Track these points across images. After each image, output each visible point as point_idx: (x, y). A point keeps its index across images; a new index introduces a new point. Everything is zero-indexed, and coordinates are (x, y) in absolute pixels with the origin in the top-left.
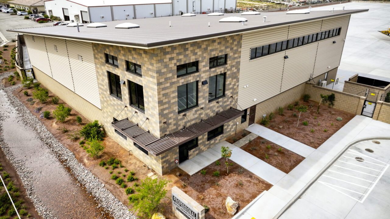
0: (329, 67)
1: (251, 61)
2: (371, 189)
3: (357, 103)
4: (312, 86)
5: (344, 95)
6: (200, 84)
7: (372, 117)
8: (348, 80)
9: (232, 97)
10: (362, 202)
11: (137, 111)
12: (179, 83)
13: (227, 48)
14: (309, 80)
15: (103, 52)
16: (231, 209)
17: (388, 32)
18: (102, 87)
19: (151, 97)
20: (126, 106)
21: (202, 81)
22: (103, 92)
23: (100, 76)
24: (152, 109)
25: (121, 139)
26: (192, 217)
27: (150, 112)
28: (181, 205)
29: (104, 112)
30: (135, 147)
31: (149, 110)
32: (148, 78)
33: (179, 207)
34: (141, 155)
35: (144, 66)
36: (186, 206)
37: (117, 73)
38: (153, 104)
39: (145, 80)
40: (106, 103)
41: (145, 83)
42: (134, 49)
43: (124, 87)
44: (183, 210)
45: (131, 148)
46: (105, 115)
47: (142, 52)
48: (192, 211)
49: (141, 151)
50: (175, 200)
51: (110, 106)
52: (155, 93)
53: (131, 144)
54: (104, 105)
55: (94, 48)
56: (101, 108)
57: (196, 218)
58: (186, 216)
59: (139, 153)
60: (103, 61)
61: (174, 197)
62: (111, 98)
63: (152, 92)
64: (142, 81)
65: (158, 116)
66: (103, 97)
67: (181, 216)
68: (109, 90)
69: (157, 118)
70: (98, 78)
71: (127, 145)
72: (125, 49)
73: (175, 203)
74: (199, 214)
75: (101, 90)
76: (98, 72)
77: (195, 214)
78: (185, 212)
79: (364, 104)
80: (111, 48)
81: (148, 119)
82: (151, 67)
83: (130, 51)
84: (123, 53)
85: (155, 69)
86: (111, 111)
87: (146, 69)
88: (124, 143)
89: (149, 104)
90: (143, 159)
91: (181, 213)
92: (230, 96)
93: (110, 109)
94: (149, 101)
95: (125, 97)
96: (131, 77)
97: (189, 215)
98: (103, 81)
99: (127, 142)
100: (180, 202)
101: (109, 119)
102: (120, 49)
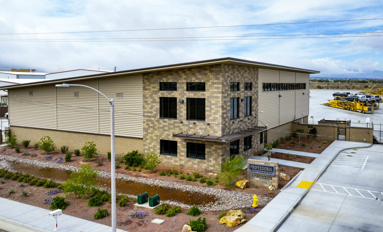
0: (304, 114)
1: (264, 93)
2: (364, 165)
3: (333, 131)
4: (297, 124)
5: (323, 127)
6: (240, 100)
7: (345, 140)
8: (319, 121)
9: (255, 117)
10: (363, 168)
11: (195, 122)
12: (231, 95)
13: (252, 78)
14: (294, 121)
15: (159, 81)
16: (286, 177)
17: (328, 104)
18: (150, 114)
19: (214, 104)
20: (182, 122)
21: (242, 98)
22: (149, 119)
23: (149, 104)
24: (215, 114)
25: (168, 158)
26: (269, 172)
27: (212, 118)
28: (258, 169)
29: (147, 139)
30: (187, 159)
31: (211, 116)
32: (212, 91)
33: (256, 171)
34: (195, 164)
35: (209, 82)
36: (263, 166)
37: (175, 96)
38: (216, 109)
39: (209, 92)
40: (152, 129)
41: (208, 95)
42: (198, 72)
43: (181, 106)
44: (260, 172)
45: (183, 162)
46: (148, 141)
47: (207, 72)
48: (269, 167)
49: (196, 159)
50: (252, 168)
51: (157, 130)
52: (219, 100)
53: (182, 158)
54: (149, 131)
55: (145, 81)
56: (142, 137)
57: (273, 172)
58: (262, 177)
59: (192, 163)
60: (156, 90)
61: (251, 165)
62: (161, 121)
63: (216, 99)
64: (204, 95)
65: (221, 118)
66: (148, 125)
67: (257, 181)
68: (159, 115)
69: (220, 120)
70: (144, 108)
71: (176, 162)
72: (188, 74)
73: (251, 171)
74: (275, 167)
75: (147, 118)
76: (146, 102)
77: (273, 168)
78: (262, 172)
79: (338, 131)
80: (170, 77)
81: (209, 124)
82: (216, 81)
83: (194, 74)
84: (185, 77)
85: (220, 81)
86: (159, 134)
87: (210, 84)
88: (172, 161)
89: (211, 111)
90: (198, 166)
91: (257, 177)
92: (254, 116)
93: (157, 133)
94: (211, 109)
95: (182, 114)
96: (193, 94)
97: (267, 173)
98: (151, 108)
99: (177, 158)
100: (257, 166)
101: (153, 144)
102: (181, 75)
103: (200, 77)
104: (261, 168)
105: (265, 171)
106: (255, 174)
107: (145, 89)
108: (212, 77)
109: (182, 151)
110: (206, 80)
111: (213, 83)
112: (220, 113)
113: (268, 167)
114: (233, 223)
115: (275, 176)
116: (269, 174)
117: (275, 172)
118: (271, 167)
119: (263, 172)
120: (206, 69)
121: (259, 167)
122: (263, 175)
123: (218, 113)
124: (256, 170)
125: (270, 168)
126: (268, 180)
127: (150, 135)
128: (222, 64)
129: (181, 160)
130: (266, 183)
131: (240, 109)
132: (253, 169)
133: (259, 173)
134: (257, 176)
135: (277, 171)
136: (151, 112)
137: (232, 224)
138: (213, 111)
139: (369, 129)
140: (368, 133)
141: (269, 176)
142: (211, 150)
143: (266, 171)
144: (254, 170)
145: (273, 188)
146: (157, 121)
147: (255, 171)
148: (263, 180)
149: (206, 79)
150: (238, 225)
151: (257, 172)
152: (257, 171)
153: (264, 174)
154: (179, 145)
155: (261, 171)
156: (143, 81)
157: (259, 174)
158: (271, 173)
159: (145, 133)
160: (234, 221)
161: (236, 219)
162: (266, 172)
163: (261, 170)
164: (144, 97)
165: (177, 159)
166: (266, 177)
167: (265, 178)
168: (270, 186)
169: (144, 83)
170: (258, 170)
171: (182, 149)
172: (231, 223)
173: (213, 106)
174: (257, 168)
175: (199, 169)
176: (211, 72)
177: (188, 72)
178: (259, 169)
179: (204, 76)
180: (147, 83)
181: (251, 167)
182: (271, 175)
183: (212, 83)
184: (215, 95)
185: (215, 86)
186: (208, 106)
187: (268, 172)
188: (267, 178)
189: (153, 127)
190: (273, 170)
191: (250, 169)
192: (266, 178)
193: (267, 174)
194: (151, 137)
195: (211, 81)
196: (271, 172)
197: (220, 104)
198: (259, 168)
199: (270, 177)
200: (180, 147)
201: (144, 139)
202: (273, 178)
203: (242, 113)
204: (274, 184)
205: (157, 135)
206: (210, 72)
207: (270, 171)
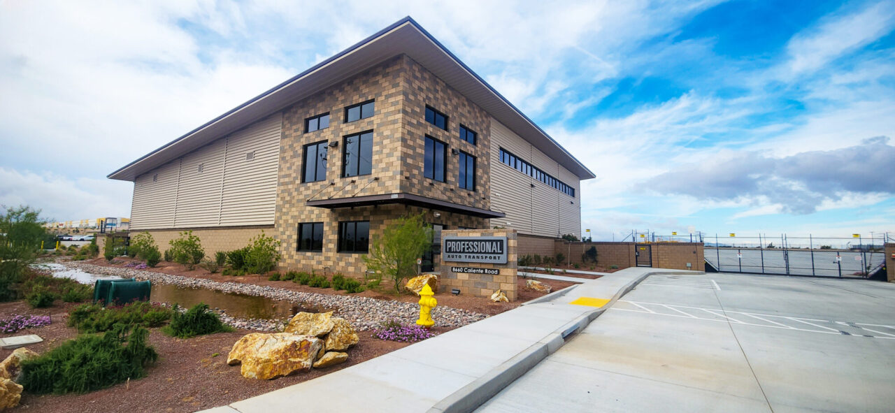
1: (502, 164)
6: (450, 150)
7: (651, 267)
9: (484, 199)
10: (719, 289)
11: (354, 179)
12: (426, 129)
13: (476, 124)
14: (558, 238)
15: (303, 118)
16: (540, 287)
18: (287, 180)
19: (387, 137)
20: (333, 184)
21: (452, 147)
22: (285, 187)
23: (287, 162)
24: (389, 155)
25: (308, 258)
26: (492, 256)
27: (383, 165)
28: (464, 249)
29: (280, 225)
30: (338, 255)
31: (381, 161)
32: (386, 111)
33: (460, 257)
34: (350, 264)
35: (381, 95)
36: (478, 241)
37: (325, 137)
38: (391, 146)
39: (380, 116)
40: (287, 206)
41: (379, 121)
42: (365, 82)
43: (334, 153)
44: (470, 257)
45: (330, 263)
46: (281, 229)
47: (379, 78)
48: (492, 241)
49: (353, 255)
50: (450, 248)
51: (296, 205)
52: (396, 126)
53: (331, 254)
54: (284, 210)
55: (286, 122)
56: (272, 223)
57: (502, 253)
58: (474, 271)
59: (346, 263)
60: (299, 133)
61: (448, 243)
62: (302, 189)
63: (392, 127)
64: (372, 122)
65: (400, 162)
66: (283, 199)
67: (463, 281)
68: (299, 177)
69: (397, 165)
70: (280, 169)
71: (319, 263)
72: (347, 91)
73: (449, 256)
74: (508, 239)
75: (282, 188)
76: (283, 158)
77: (501, 241)
78: (474, 257)
79: (636, 251)
80: (320, 105)
81: (377, 179)
82: (393, 91)
83: (357, 89)
84: (343, 98)
85: (400, 88)
86: (297, 214)
87: (383, 98)
88: (314, 263)
89: (381, 152)
90: (355, 269)
91: (463, 272)
92: (482, 196)
93: (294, 211)
94: (383, 147)
95: (334, 169)
96: (353, 127)
97: (486, 257)
98: (289, 168)
99: (321, 255)
100: (462, 243)
101: (288, 233)
102: (337, 96)
103: (365, 91)
104: (473, 246)
105: (481, 253)
106: (458, 262)
107: (284, 136)
108: (387, 84)
109: (330, 241)
110: (376, 94)
111: (388, 97)
112: (398, 154)
113: (489, 241)
114: (268, 361)
115: (506, 265)
116: (493, 261)
117: (508, 253)
118: (496, 241)
119: (476, 255)
120: (377, 74)
121: (468, 245)
122: (478, 266)
123: (395, 153)
124: (460, 252)
125: (494, 243)
126: (490, 276)
127: (284, 218)
128: (404, 56)
129: (328, 259)
130: (485, 286)
131: (450, 166)
132: (453, 252)
133: (468, 260)
134: (463, 268)
135: (511, 251)
136: (289, 176)
137: (258, 368)
138: (385, 151)
139: (696, 244)
140: (694, 253)
141: (491, 267)
142: (378, 232)
143: (485, 253)
144: (455, 254)
145: (502, 296)
146: (297, 190)
147: (458, 254)
148: (477, 278)
149: (376, 92)
150: (291, 375)
151: (463, 259)
152: (463, 255)
153: (480, 260)
154: (326, 228)
155: (472, 255)
156: (283, 123)
157: (468, 263)
158: (497, 256)
159: (278, 214)
160: (279, 351)
161: (289, 343)
162: (484, 255)
163: (473, 252)
164: (283, 150)
165: (322, 258)
166: (484, 270)
167: (482, 271)
168: (494, 292)
169: (283, 127)
170: (464, 252)
171: (330, 237)
172: (258, 362)
173: (386, 142)
174: (463, 247)
175: (357, 274)
176: (385, 75)
177: (347, 88)
178: (468, 249)
179: (372, 88)
180: (287, 126)
181: (448, 247)
182: (497, 261)
183: (386, 96)
184: (391, 118)
185: (392, 100)
186: (377, 144)
187: (488, 255)
188: (486, 271)
189: (289, 202)
190: (502, 248)
191: (446, 252)
192: (484, 273)
193: (488, 261)
194: (286, 221)
195: (384, 93)
196: (498, 253)
197: (399, 135)
198: (467, 247)
199: (495, 270)
200: (328, 233)
201: (275, 226)
202: (504, 272)
203: (454, 176)
204: (505, 287)
205: (295, 216)
206: (383, 77)
207: (494, 253)
